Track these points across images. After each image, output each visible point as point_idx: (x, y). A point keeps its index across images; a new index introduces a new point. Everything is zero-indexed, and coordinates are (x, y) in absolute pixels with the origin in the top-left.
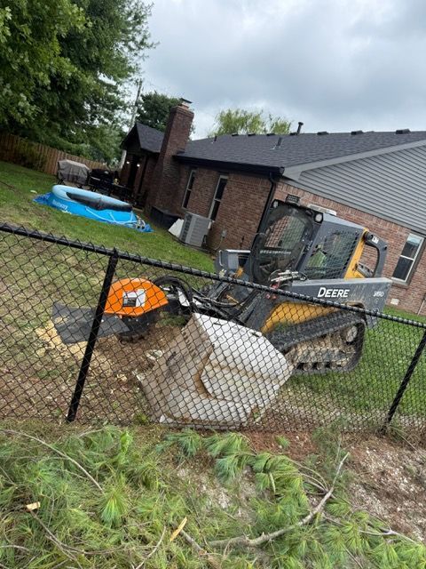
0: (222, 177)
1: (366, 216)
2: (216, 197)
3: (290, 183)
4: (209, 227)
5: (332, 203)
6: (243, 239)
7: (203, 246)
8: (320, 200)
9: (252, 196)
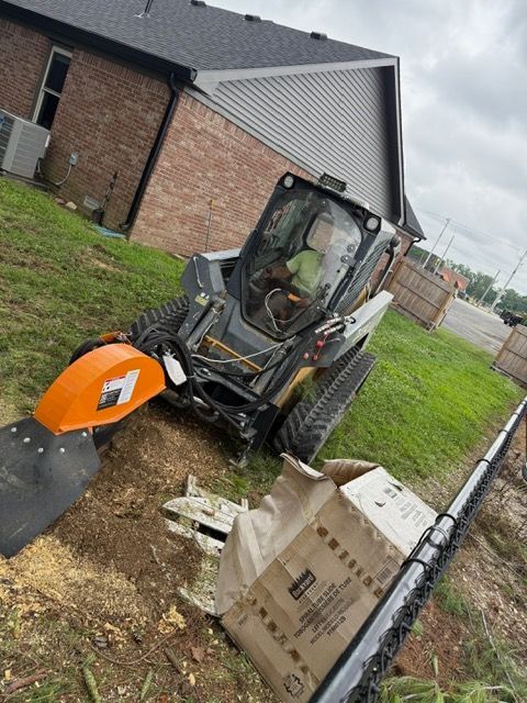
0: (56, 49)
1: (279, 158)
2: (47, 85)
3: (197, 95)
4: (47, 145)
5: (245, 135)
6: (115, 177)
7: (37, 177)
8: (233, 128)
9: (128, 103)
